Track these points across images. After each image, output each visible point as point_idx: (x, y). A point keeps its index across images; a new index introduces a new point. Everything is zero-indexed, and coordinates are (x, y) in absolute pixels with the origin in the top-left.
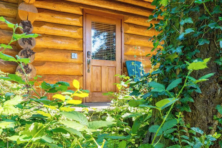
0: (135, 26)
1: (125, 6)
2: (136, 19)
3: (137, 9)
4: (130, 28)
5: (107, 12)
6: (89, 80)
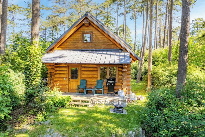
4: (83, 68)
6: (70, 86)
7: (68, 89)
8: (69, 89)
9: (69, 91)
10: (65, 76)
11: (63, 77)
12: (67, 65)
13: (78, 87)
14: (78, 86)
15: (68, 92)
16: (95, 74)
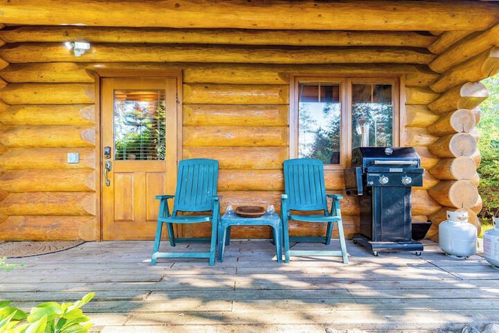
0: (206, 87)
1: (183, 50)
2: (210, 72)
3: (212, 51)
4: (194, 92)
5: (144, 67)
6: (107, 202)
7: (95, 221)
8: (107, 220)
9: (106, 233)
10: (74, 138)
11: (64, 148)
12: (92, 73)
13: (166, 204)
14: (164, 199)
15: (101, 239)
16: (268, 127)
